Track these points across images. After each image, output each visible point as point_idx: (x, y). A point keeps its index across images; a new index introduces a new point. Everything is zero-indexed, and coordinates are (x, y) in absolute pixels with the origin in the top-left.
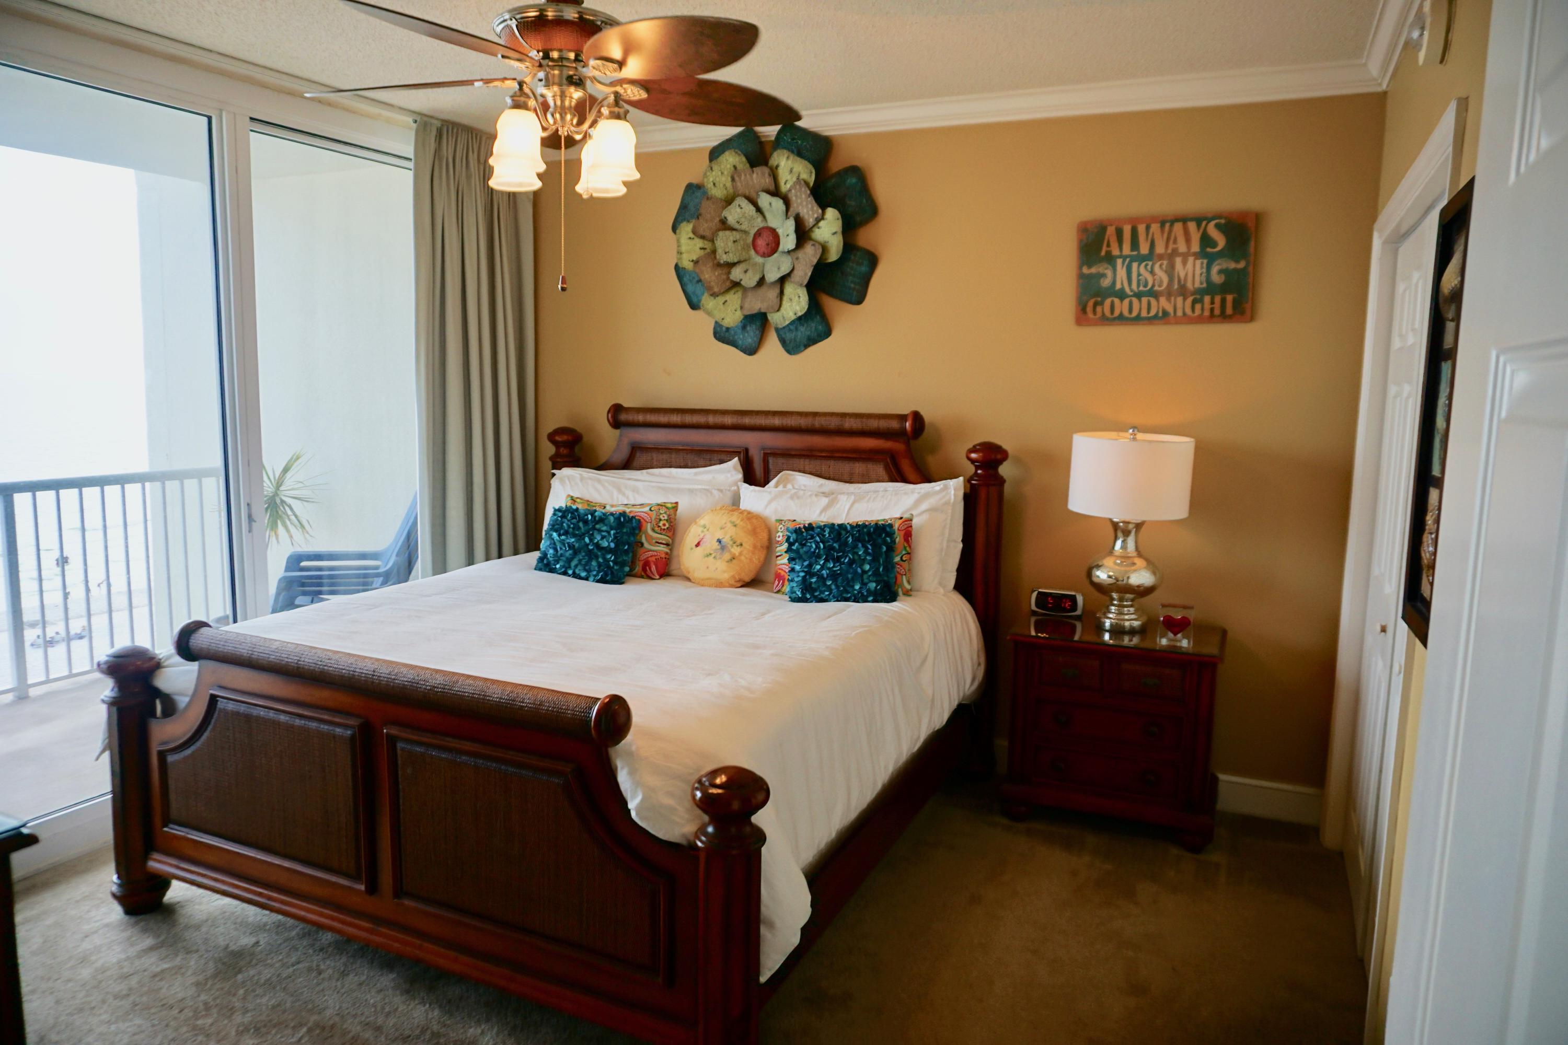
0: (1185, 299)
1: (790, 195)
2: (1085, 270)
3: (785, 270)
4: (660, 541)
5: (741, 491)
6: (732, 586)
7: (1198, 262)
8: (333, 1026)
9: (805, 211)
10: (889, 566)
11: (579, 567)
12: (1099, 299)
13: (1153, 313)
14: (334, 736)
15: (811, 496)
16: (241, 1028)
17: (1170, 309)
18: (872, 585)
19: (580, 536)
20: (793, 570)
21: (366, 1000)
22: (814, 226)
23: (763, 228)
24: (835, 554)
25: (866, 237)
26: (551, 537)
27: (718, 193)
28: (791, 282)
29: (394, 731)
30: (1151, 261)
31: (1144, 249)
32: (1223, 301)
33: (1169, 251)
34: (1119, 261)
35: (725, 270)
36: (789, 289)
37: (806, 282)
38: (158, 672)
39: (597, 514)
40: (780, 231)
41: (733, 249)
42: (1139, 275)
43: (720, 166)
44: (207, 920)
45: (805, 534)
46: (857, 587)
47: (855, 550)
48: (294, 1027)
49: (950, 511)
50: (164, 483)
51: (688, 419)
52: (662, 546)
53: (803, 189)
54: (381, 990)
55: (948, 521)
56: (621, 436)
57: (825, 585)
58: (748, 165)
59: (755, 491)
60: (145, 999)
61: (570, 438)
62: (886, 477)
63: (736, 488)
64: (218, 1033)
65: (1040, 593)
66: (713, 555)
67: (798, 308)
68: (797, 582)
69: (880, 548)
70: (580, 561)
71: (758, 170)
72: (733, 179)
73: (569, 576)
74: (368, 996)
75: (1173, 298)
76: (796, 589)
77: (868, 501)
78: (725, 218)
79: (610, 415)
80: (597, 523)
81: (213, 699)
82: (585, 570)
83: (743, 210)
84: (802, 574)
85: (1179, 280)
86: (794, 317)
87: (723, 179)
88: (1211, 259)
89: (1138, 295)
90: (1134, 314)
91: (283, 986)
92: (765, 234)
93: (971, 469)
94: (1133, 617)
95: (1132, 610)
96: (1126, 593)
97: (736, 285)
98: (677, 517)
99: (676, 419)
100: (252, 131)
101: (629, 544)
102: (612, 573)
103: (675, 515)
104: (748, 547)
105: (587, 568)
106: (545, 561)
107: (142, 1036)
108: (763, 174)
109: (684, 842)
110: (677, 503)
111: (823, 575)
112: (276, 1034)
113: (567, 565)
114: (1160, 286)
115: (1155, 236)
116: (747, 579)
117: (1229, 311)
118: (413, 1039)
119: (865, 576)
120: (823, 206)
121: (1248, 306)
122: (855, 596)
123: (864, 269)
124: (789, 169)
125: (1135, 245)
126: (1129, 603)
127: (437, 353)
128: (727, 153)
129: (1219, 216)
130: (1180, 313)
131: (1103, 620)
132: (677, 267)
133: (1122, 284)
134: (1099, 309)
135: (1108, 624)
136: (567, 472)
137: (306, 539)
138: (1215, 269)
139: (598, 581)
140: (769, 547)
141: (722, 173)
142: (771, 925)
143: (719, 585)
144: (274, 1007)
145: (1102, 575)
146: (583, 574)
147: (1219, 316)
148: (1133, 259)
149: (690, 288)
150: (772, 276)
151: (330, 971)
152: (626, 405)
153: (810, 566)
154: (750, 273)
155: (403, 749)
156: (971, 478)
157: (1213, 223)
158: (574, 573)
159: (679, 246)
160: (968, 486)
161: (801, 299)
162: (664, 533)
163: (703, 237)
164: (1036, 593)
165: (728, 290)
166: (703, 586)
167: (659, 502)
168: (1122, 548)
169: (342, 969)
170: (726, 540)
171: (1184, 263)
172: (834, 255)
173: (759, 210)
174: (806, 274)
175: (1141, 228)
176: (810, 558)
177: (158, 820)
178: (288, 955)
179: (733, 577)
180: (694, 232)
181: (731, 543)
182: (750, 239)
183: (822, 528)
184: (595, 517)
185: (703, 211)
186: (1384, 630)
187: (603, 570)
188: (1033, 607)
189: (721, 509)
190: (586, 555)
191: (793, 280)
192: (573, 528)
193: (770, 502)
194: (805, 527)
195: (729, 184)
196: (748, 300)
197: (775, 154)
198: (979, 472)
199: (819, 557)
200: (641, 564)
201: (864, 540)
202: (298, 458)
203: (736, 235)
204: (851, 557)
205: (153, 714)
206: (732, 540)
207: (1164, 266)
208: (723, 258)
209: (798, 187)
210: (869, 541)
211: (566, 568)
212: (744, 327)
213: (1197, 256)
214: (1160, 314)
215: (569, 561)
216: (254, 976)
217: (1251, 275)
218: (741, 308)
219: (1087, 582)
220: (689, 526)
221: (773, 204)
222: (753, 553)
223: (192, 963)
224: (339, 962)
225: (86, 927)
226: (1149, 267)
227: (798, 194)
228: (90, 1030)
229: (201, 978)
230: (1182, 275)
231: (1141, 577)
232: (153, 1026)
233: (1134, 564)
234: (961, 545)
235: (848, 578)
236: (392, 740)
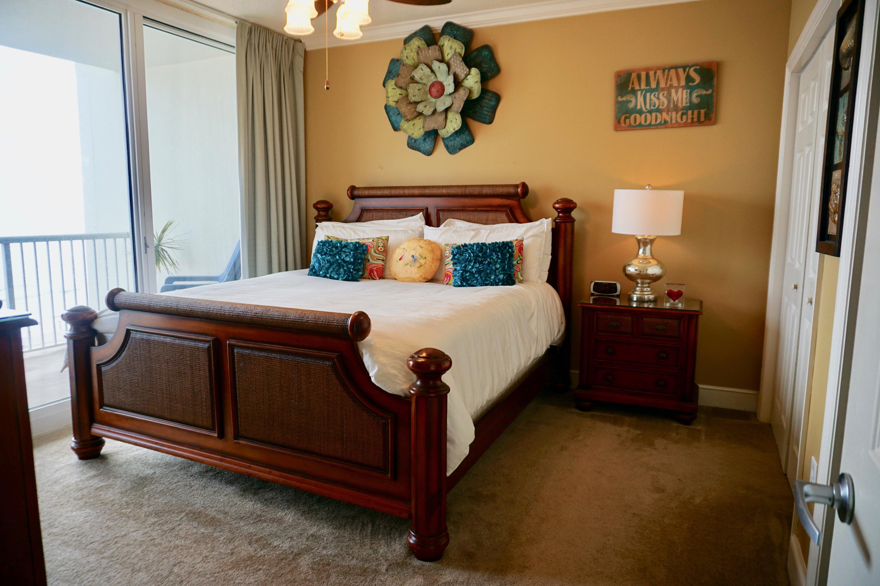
0: (677, 113)
1: (450, 62)
2: (620, 99)
3: (448, 104)
4: (379, 258)
5: (424, 231)
6: (421, 281)
7: (685, 91)
8: (200, 512)
9: (459, 70)
10: (511, 266)
11: (333, 273)
12: (628, 115)
13: (658, 122)
14: (198, 348)
15: (464, 231)
16: (147, 514)
17: (668, 119)
18: (501, 276)
19: (334, 255)
20: (455, 270)
21: (219, 499)
22: (464, 79)
23: (435, 82)
24: (480, 259)
25: (494, 85)
26: (316, 257)
27: (409, 62)
28: (452, 111)
29: (233, 342)
30: (657, 92)
31: (653, 85)
32: (699, 113)
33: (668, 86)
34: (639, 93)
35: (414, 106)
36: (450, 115)
37: (460, 110)
38: (96, 321)
39: (343, 243)
40: (445, 84)
41: (418, 94)
42: (651, 100)
43: (410, 47)
44: (126, 462)
45: (462, 249)
46: (493, 277)
47: (492, 257)
48: (178, 513)
49: (544, 237)
50: (94, 241)
51: (394, 192)
52: (380, 261)
53: (458, 58)
54: (227, 495)
55: (544, 242)
56: (355, 203)
57: (474, 277)
58: (426, 46)
59: (433, 230)
60: (91, 500)
61: (326, 206)
62: (507, 220)
63: (421, 229)
64: (135, 516)
65: (595, 283)
66: (410, 264)
67: (456, 126)
68: (458, 276)
69: (506, 255)
70: (334, 269)
71: (432, 47)
72: (418, 54)
73: (328, 278)
74: (220, 498)
75: (670, 113)
76: (457, 280)
77: (498, 232)
78: (414, 76)
79: (349, 192)
80: (343, 248)
81: (128, 332)
82: (337, 274)
83: (423, 71)
84: (461, 272)
85: (674, 102)
86: (453, 131)
87: (412, 54)
88: (692, 89)
89: (650, 112)
90: (648, 123)
91: (171, 493)
92: (436, 86)
93: (555, 214)
94: (649, 293)
95: (649, 289)
96: (645, 279)
97: (420, 114)
98: (388, 245)
99: (386, 192)
100: (144, 25)
101: (361, 259)
102: (352, 275)
103: (387, 244)
104: (429, 259)
105: (338, 273)
106: (314, 271)
107: (91, 517)
108: (435, 49)
109: (403, 395)
110: (388, 237)
111: (473, 271)
112: (168, 516)
113: (326, 272)
114: (662, 106)
115: (659, 77)
116: (429, 278)
117: (702, 119)
118: (246, 518)
119: (497, 271)
120: (470, 67)
121: (713, 115)
122: (491, 283)
123: (493, 103)
124: (450, 46)
125: (648, 83)
126: (647, 285)
127: (250, 155)
128: (414, 39)
129: (696, 65)
130: (674, 121)
131: (632, 295)
132: (386, 107)
133: (641, 106)
134: (627, 121)
135: (635, 299)
136: (324, 223)
137: (175, 271)
138: (694, 95)
139: (344, 280)
140: (441, 259)
141: (411, 51)
142: (453, 442)
143: (414, 281)
144: (165, 503)
145: (631, 270)
146: (336, 276)
147: (697, 122)
148: (647, 91)
149: (393, 118)
150: (441, 108)
151: (197, 486)
152: (357, 186)
153: (465, 266)
154: (428, 107)
155: (238, 353)
156: (556, 219)
157: (692, 69)
158: (330, 276)
159: (387, 93)
160: (554, 223)
161: (457, 121)
162: (381, 254)
163: (401, 88)
164: (593, 283)
165: (416, 117)
166: (404, 282)
167: (378, 237)
168: (643, 253)
169: (204, 485)
170: (417, 255)
171: (677, 92)
172: (476, 95)
173: (432, 71)
174: (460, 106)
175: (652, 73)
176: (465, 262)
177: (97, 405)
178: (173, 479)
179: (421, 276)
180: (396, 85)
181: (420, 257)
182: (428, 89)
183: (472, 246)
184: (342, 245)
185: (400, 72)
186: (796, 287)
187: (347, 274)
188: (592, 291)
189: (413, 239)
190: (337, 266)
191: (452, 110)
192: (330, 251)
193: (441, 235)
194: (462, 245)
195: (415, 57)
196: (427, 123)
197: (442, 38)
198: (560, 215)
199: (470, 261)
200: (368, 271)
201: (497, 251)
202: (171, 224)
203: (420, 86)
204: (489, 260)
205: (94, 345)
206: (420, 256)
207: (665, 95)
208: (413, 99)
209: (455, 57)
210: (499, 252)
211: (326, 274)
212: (425, 140)
213: (683, 88)
214: (663, 122)
215: (328, 269)
216: (153, 489)
217: (715, 98)
218: (423, 127)
219: (623, 275)
220: (395, 249)
221: (441, 67)
222: (432, 263)
223: (118, 483)
224: (203, 482)
225: (57, 466)
226: (656, 95)
227: (455, 61)
228: (61, 515)
229: (123, 490)
230: (675, 99)
231: (654, 270)
232: (97, 513)
233: (650, 262)
234: (550, 257)
235: (487, 273)
236: (232, 347)
